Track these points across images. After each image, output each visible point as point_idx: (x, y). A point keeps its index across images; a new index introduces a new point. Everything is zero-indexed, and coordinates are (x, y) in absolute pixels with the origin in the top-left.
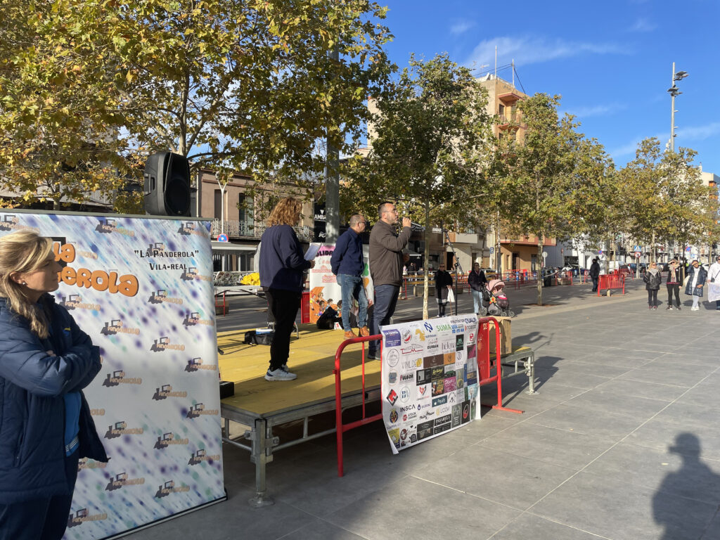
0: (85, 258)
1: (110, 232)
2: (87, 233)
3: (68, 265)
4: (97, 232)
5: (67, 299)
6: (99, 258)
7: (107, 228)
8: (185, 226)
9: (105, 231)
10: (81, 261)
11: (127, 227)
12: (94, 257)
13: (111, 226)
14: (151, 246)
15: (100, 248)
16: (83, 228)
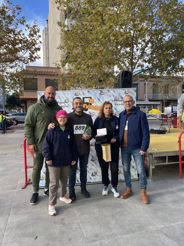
0: (97, 102)
1: (103, 95)
2: (97, 95)
3: (92, 104)
4: (100, 95)
5: (92, 114)
6: (100, 102)
7: (102, 94)
8: (127, 91)
9: (102, 95)
10: (96, 103)
11: (108, 93)
12: (99, 102)
13: (103, 93)
14: (115, 98)
15: (101, 99)
16: (96, 94)
